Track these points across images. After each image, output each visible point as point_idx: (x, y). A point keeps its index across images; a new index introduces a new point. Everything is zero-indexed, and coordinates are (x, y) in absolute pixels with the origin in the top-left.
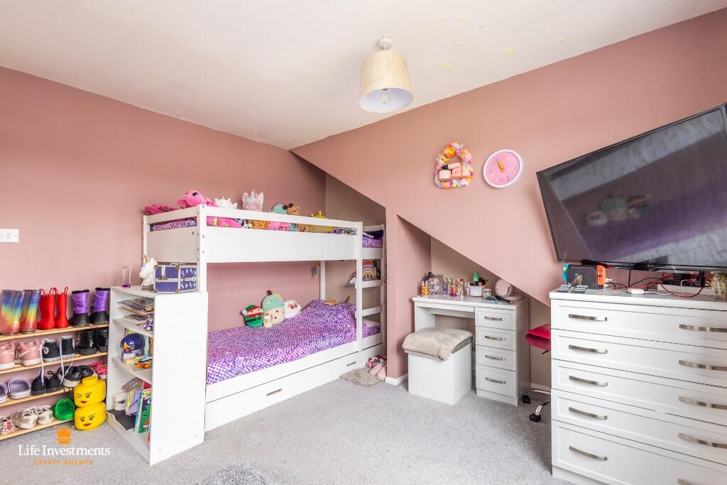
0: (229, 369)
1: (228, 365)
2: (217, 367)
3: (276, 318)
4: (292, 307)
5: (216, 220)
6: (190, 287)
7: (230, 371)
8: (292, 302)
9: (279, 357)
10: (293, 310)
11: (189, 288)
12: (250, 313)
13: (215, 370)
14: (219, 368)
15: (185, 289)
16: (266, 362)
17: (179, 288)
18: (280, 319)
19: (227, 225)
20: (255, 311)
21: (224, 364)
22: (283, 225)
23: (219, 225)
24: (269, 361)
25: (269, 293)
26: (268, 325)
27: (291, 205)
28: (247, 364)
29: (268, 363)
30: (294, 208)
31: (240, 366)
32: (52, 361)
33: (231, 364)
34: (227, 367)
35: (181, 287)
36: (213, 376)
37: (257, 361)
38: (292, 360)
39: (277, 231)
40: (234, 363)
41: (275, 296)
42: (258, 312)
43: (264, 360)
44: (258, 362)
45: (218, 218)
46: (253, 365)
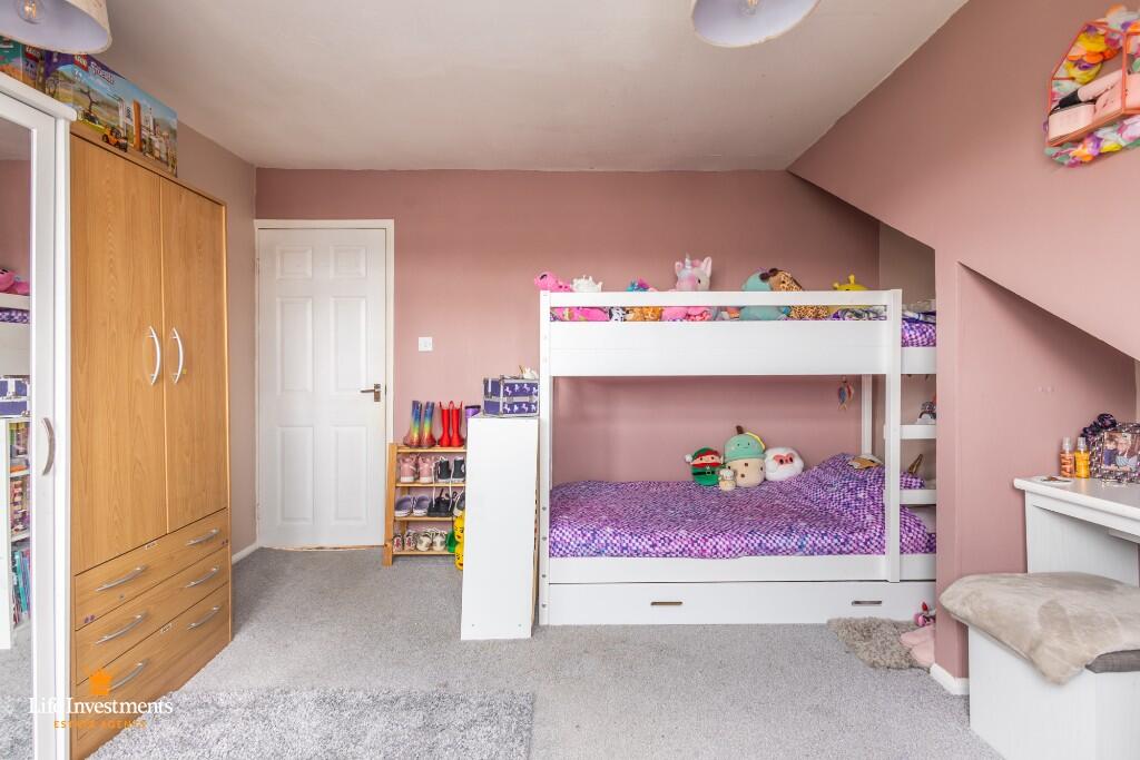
0: (584, 542)
1: (585, 535)
2: (567, 534)
3: (743, 476)
4: (781, 462)
5: (566, 312)
6: (528, 409)
7: (585, 545)
8: (783, 452)
9: (675, 546)
10: (782, 466)
11: (521, 411)
12: (698, 461)
13: (564, 538)
14: (570, 536)
15: (512, 412)
16: (647, 547)
17: (501, 410)
18: (751, 478)
19: (582, 318)
20: (707, 459)
21: (579, 532)
22: (690, 312)
23: (572, 318)
24: (653, 546)
25: (740, 430)
26: (726, 486)
27: (774, 272)
28: (615, 542)
29: (651, 550)
30: (781, 276)
31: (602, 541)
32: (442, 483)
33: (589, 535)
34: (580, 539)
35: (504, 410)
36: (560, 546)
37: (634, 541)
38: (702, 555)
39: (678, 322)
40: (592, 535)
41: (750, 437)
42: (711, 461)
43: (645, 544)
44: (635, 544)
45: (570, 309)
46: (624, 545)
